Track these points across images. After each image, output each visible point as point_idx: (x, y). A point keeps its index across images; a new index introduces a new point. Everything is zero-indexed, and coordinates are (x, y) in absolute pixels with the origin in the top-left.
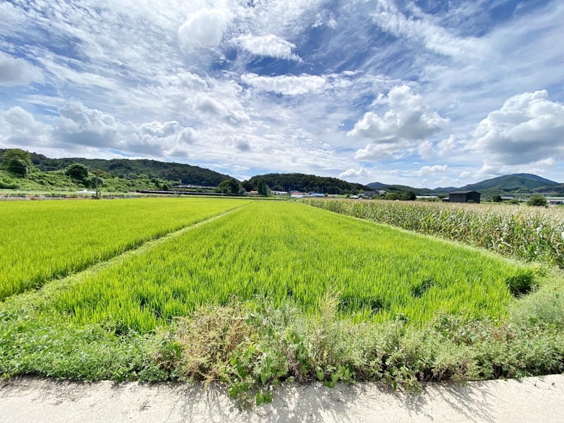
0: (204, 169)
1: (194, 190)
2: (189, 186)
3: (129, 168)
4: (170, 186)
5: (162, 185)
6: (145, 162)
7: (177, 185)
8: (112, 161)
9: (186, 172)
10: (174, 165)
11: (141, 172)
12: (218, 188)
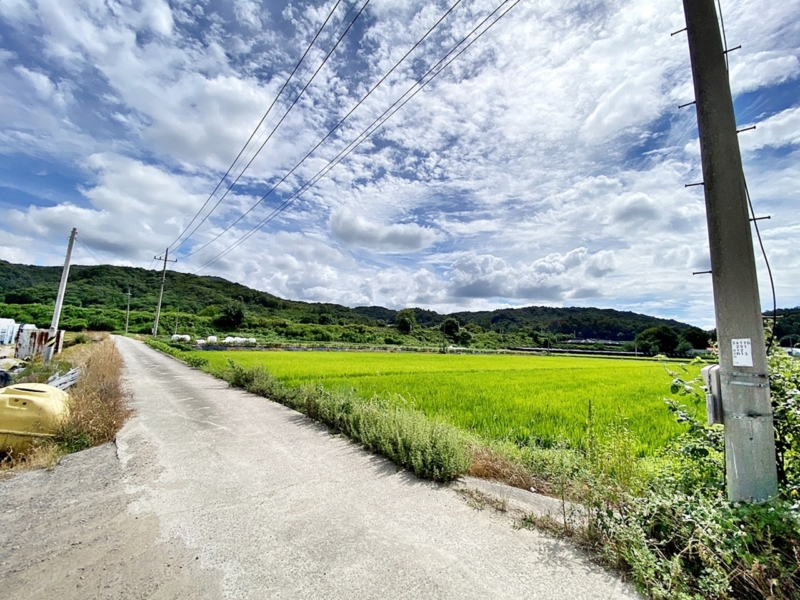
0: (624, 313)
1: (590, 347)
2: (583, 341)
3: (513, 320)
4: (554, 341)
5: (542, 339)
6: (533, 310)
7: (564, 339)
8: (495, 312)
9: (588, 320)
10: (573, 310)
11: (527, 324)
12: (633, 343)
